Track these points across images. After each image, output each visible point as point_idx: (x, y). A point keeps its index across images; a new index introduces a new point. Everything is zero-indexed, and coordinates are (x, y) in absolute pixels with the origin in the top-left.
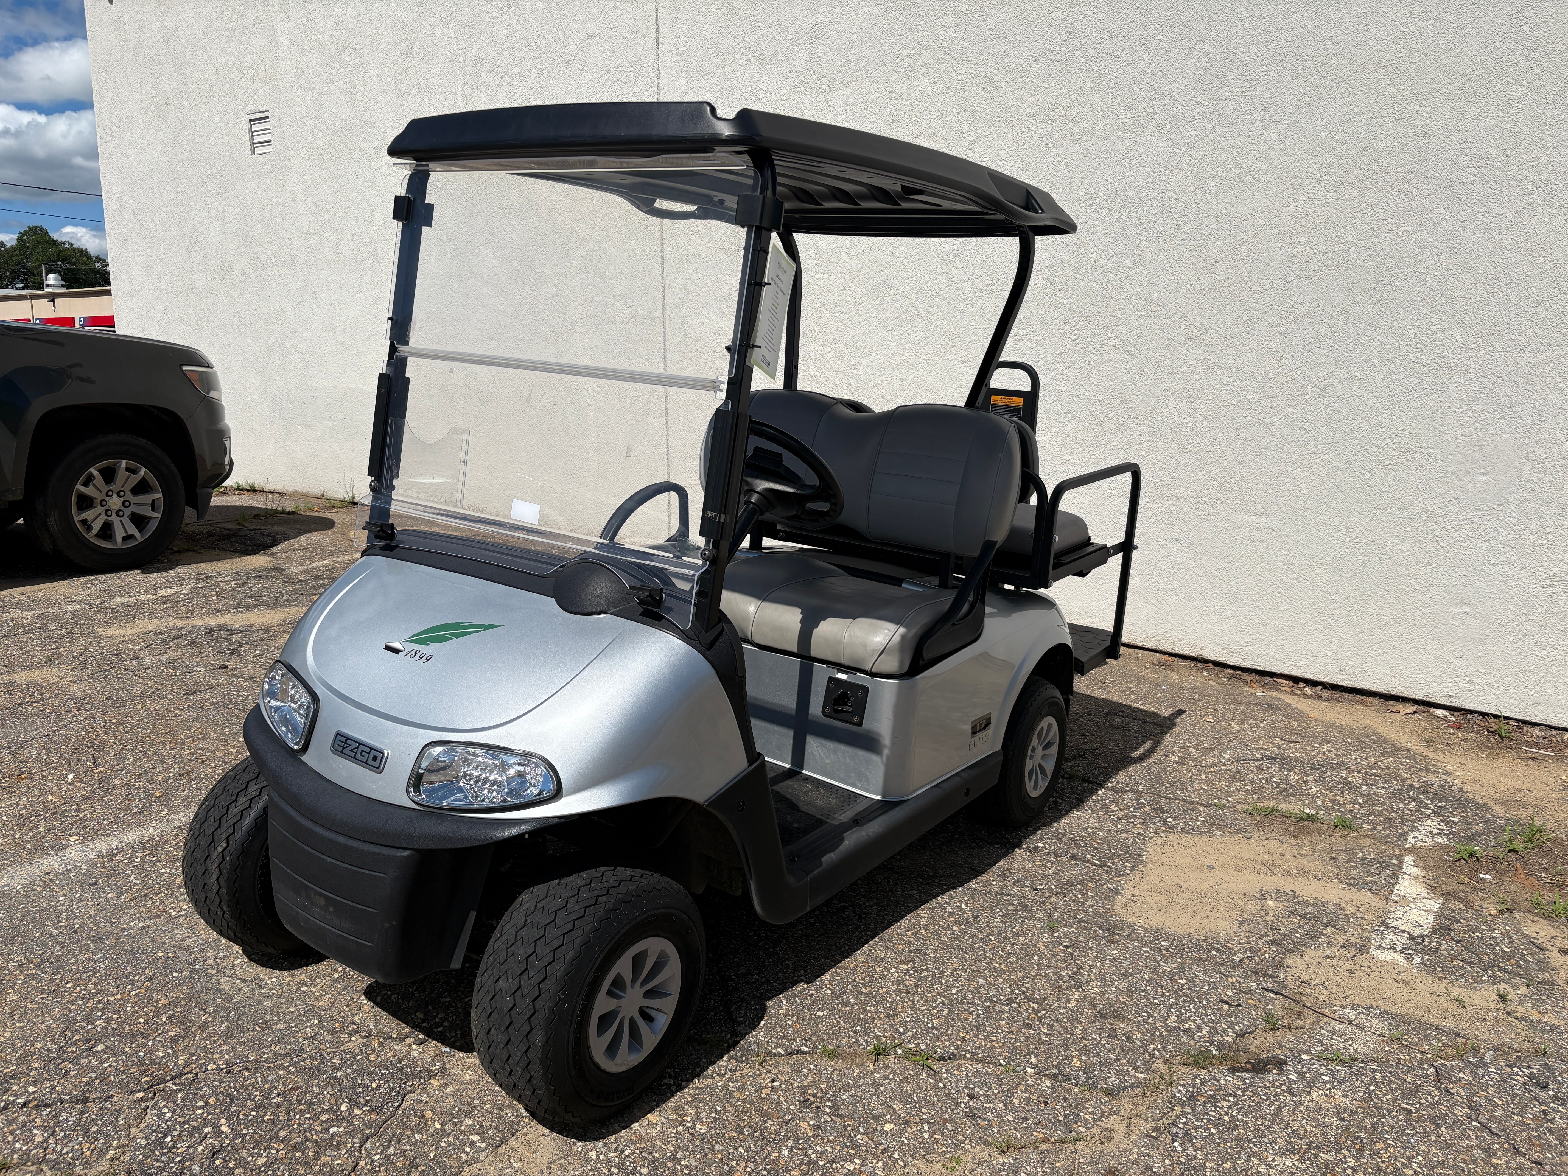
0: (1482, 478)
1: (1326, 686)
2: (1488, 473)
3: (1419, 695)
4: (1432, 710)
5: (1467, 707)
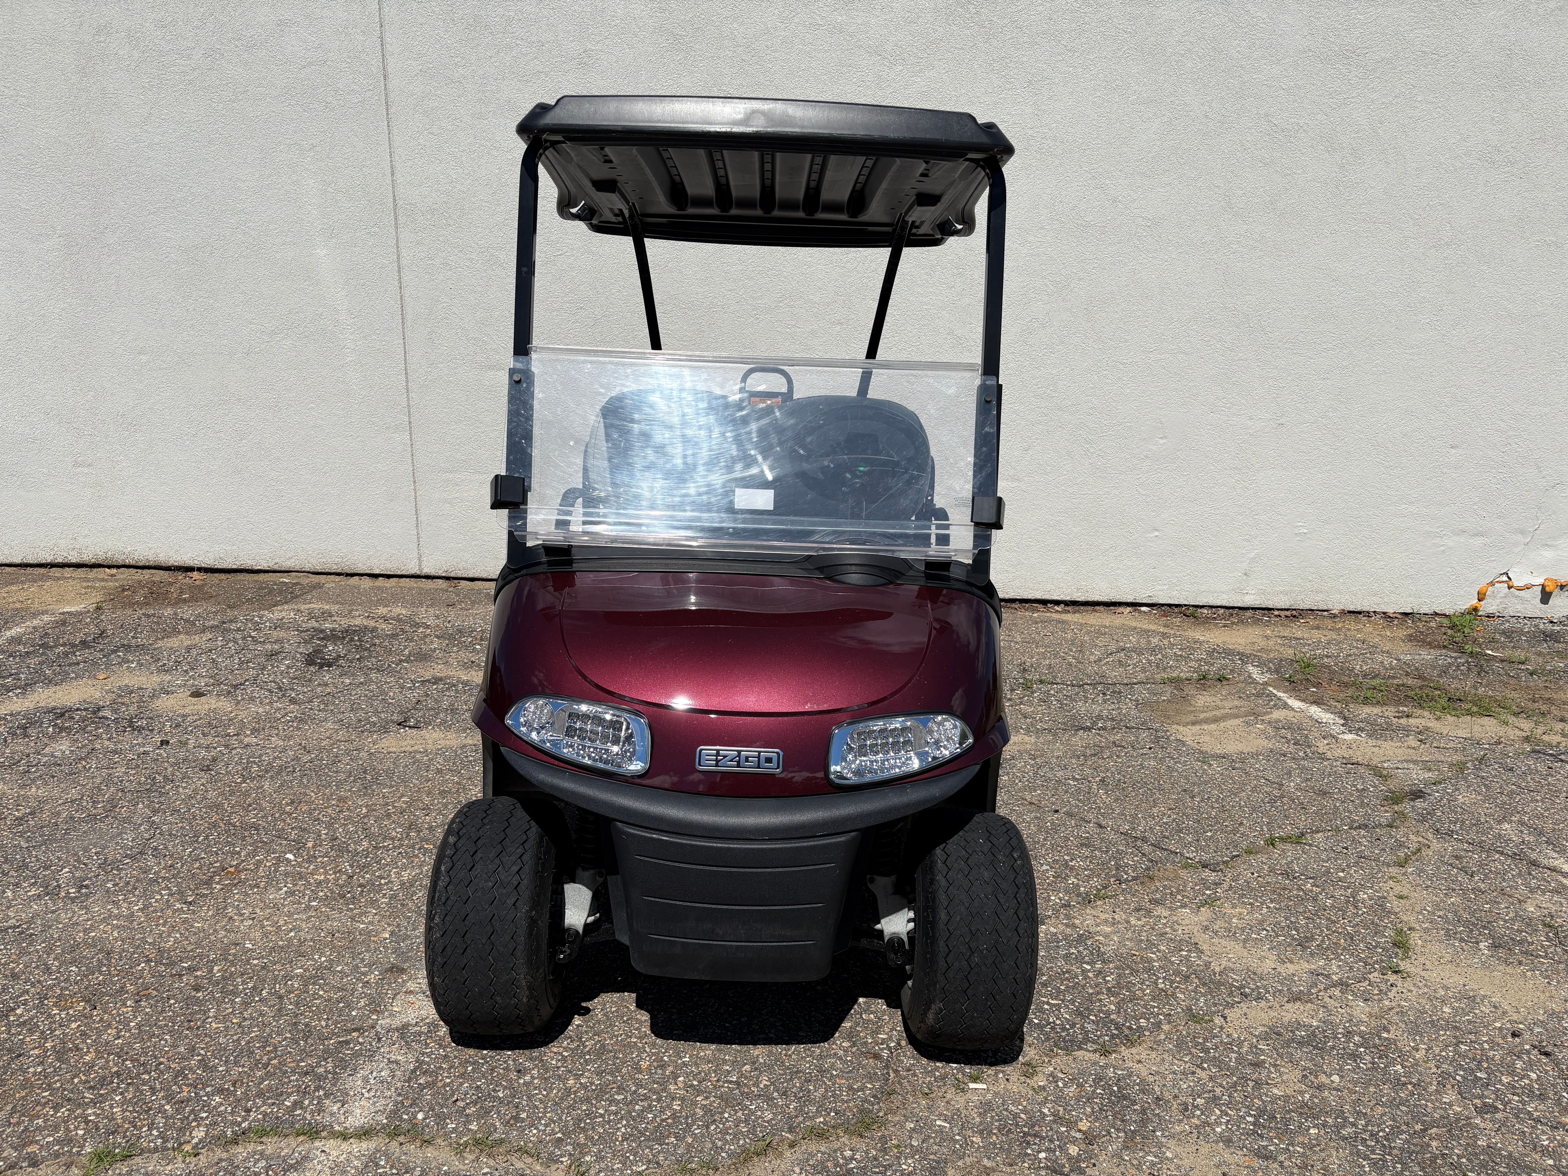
0: (1162, 441)
1: (1067, 603)
2: (1165, 437)
3: (1129, 600)
4: (1139, 608)
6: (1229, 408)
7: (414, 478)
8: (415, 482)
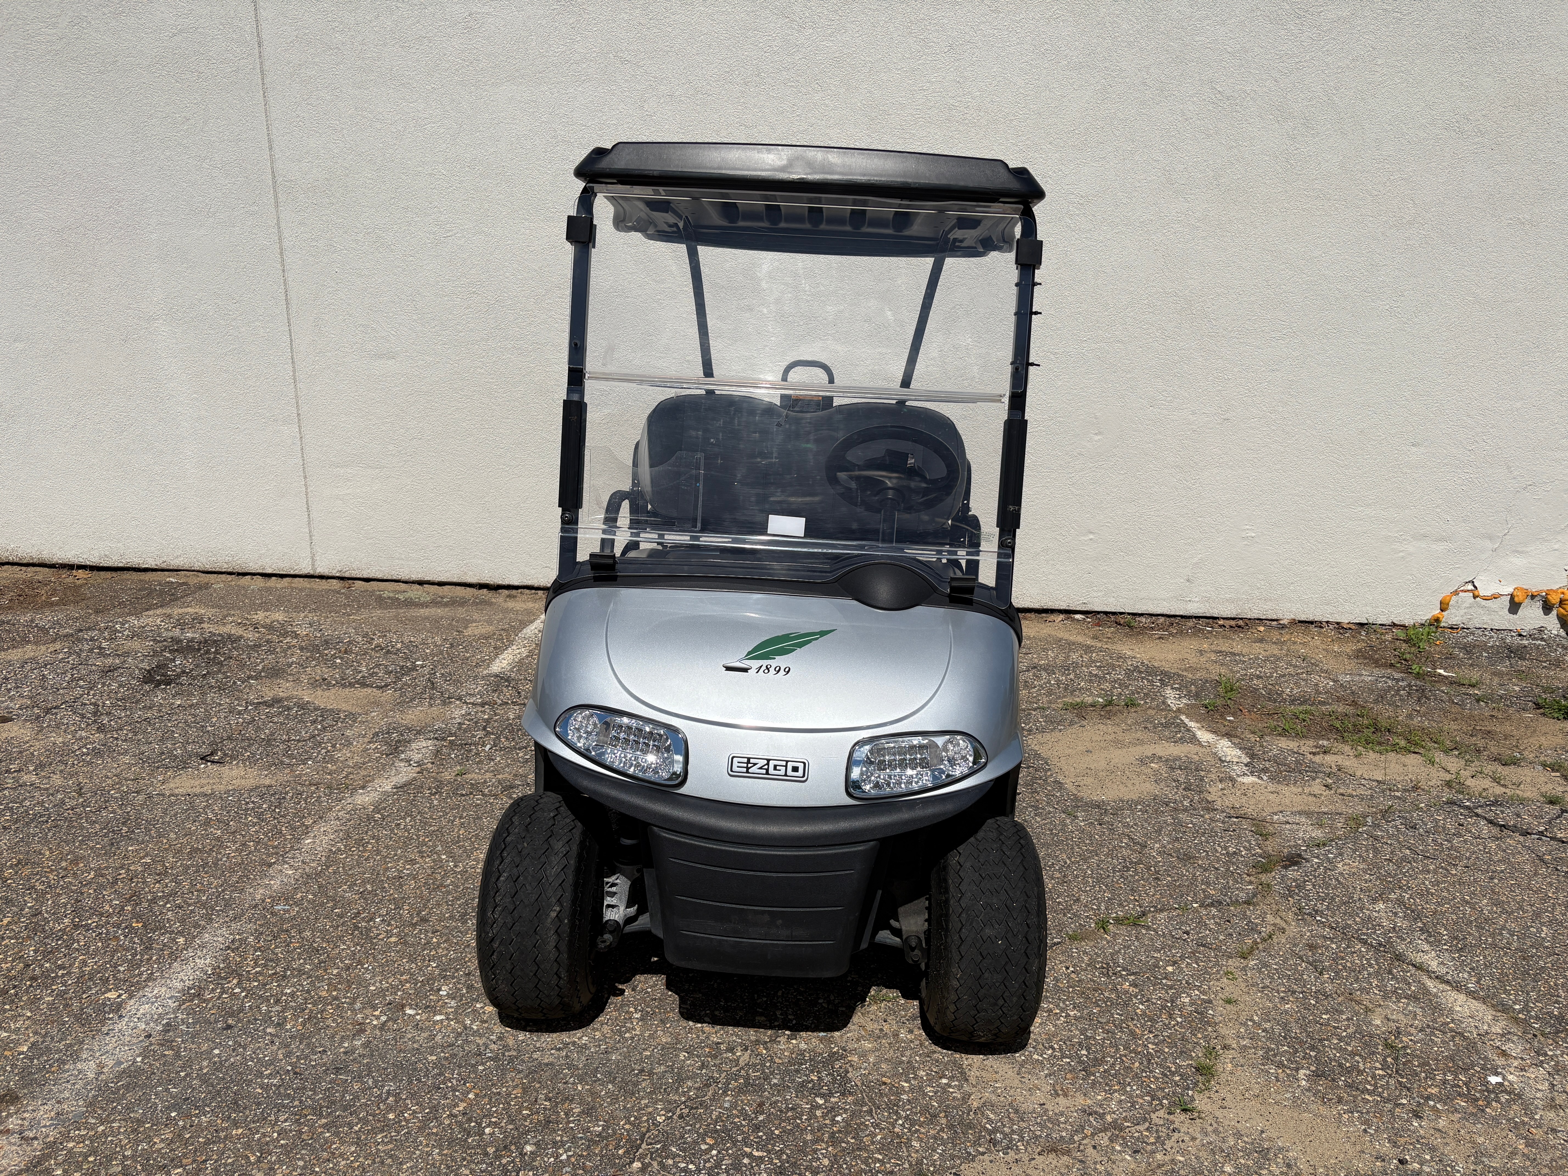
3: (1063, 606)
4: (1073, 616)
5: (1096, 609)
6: (1171, 401)
7: (304, 472)
8: (305, 477)
